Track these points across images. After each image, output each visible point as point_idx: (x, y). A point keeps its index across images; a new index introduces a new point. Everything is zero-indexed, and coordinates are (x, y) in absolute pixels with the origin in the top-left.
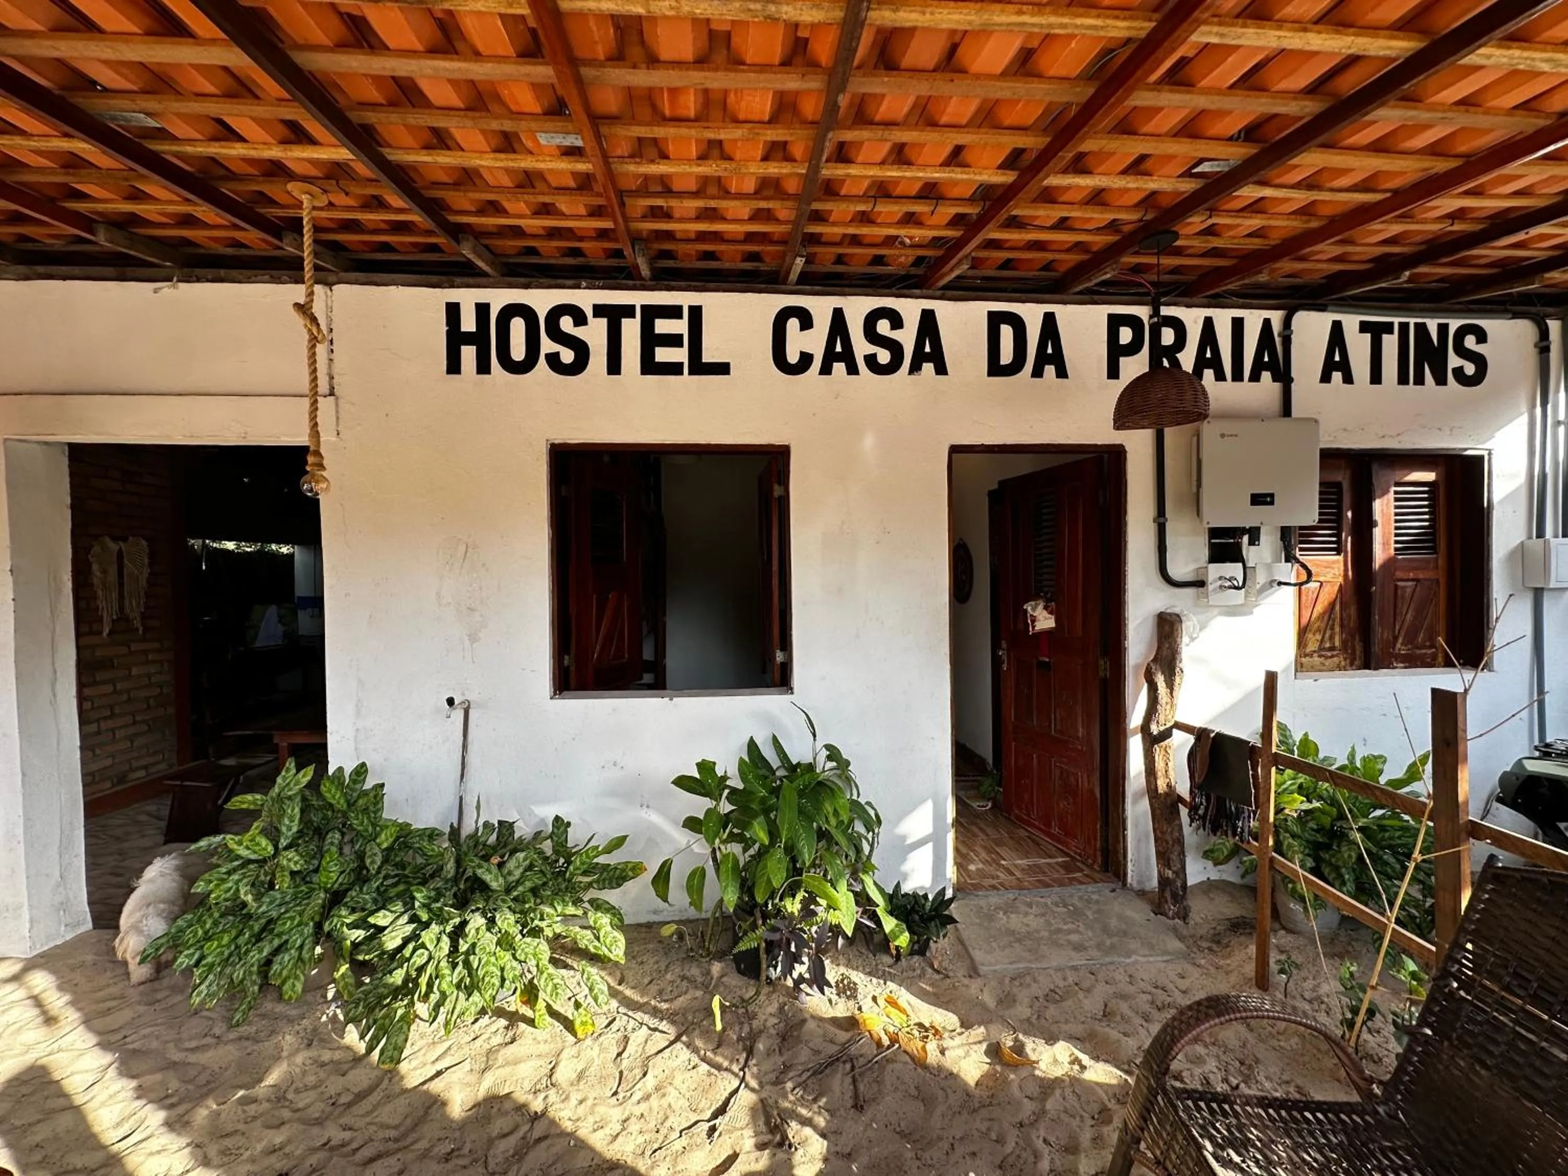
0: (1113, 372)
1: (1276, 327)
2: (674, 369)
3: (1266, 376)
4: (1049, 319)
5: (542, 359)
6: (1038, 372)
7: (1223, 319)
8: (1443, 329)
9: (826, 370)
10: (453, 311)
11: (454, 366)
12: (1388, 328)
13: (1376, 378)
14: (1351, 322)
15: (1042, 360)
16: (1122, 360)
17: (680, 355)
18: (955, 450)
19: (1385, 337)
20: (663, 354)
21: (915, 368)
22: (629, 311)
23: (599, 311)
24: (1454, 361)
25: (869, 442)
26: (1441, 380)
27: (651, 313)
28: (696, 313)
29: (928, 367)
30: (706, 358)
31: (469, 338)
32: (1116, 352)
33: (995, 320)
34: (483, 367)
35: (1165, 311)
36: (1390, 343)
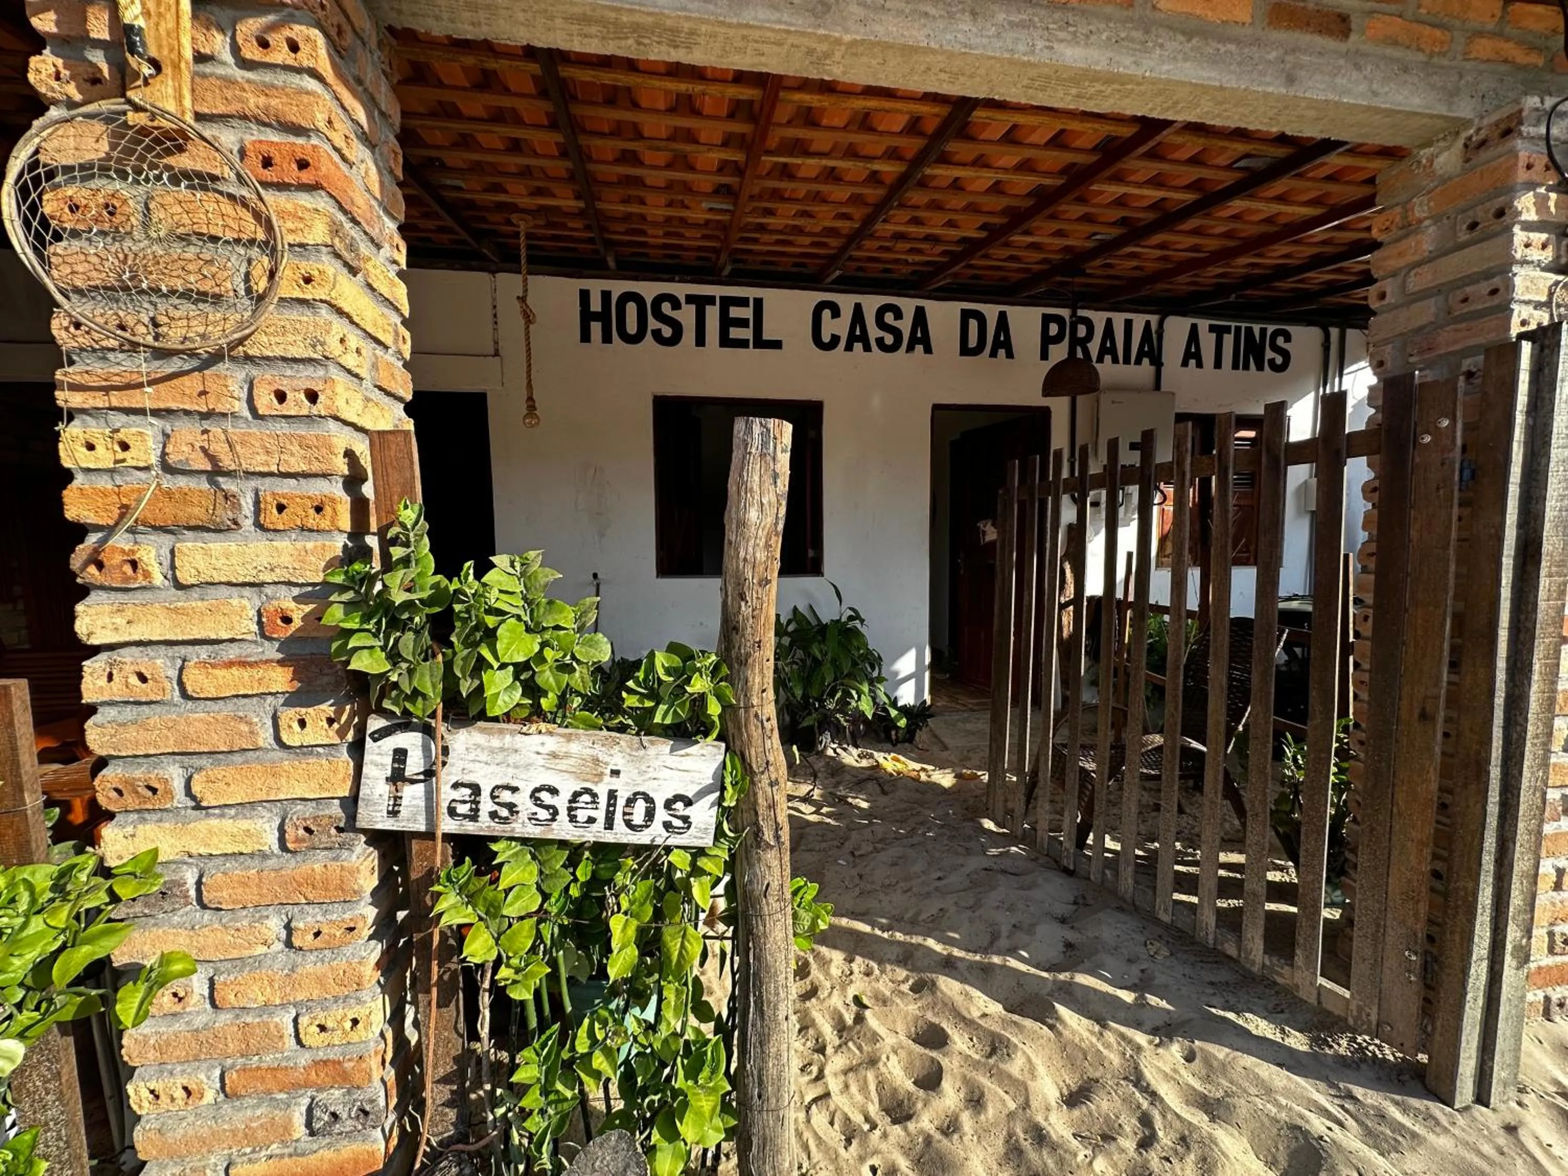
0: (1044, 356)
1: (1154, 327)
2: (743, 344)
3: (1146, 361)
4: (1003, 316)
5: (649, 334)
6: (993, 354)
7: (1119, 319)
8: (1263, 331)
9: (849, 348)
10: (585, 296)
11: (585, 337)
12: (1227, 330)
13: (1218, 364)
14: (1203, 325)
15: (997, 345)
16: (1051, 347)
17: (746, 334)
18: (936, 408)
19: (1226, 336)
20: (735, 333)
21: (910, 348)
22: (711, 300)
23: (690, 299)
24: (1269, 354)
25: (876, 401)
26: (1260, 367)
27: (727, 302)
28: (759, 303)
29: (919, 348)
30: (766, 336)
31: (596, 317)
32: (1047, 341)
33: (966, 315)
34: (607, 339)
35: (1082, 313)
36: (1228, 339)
